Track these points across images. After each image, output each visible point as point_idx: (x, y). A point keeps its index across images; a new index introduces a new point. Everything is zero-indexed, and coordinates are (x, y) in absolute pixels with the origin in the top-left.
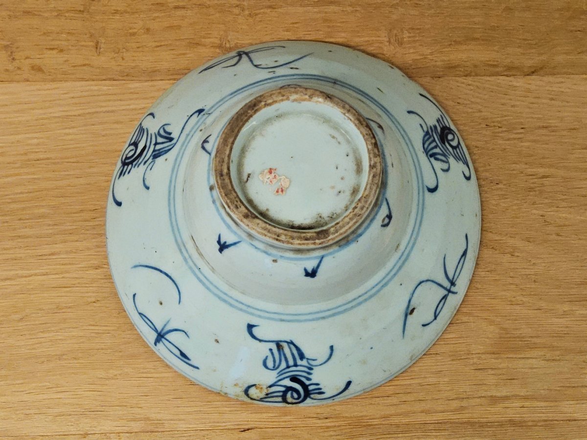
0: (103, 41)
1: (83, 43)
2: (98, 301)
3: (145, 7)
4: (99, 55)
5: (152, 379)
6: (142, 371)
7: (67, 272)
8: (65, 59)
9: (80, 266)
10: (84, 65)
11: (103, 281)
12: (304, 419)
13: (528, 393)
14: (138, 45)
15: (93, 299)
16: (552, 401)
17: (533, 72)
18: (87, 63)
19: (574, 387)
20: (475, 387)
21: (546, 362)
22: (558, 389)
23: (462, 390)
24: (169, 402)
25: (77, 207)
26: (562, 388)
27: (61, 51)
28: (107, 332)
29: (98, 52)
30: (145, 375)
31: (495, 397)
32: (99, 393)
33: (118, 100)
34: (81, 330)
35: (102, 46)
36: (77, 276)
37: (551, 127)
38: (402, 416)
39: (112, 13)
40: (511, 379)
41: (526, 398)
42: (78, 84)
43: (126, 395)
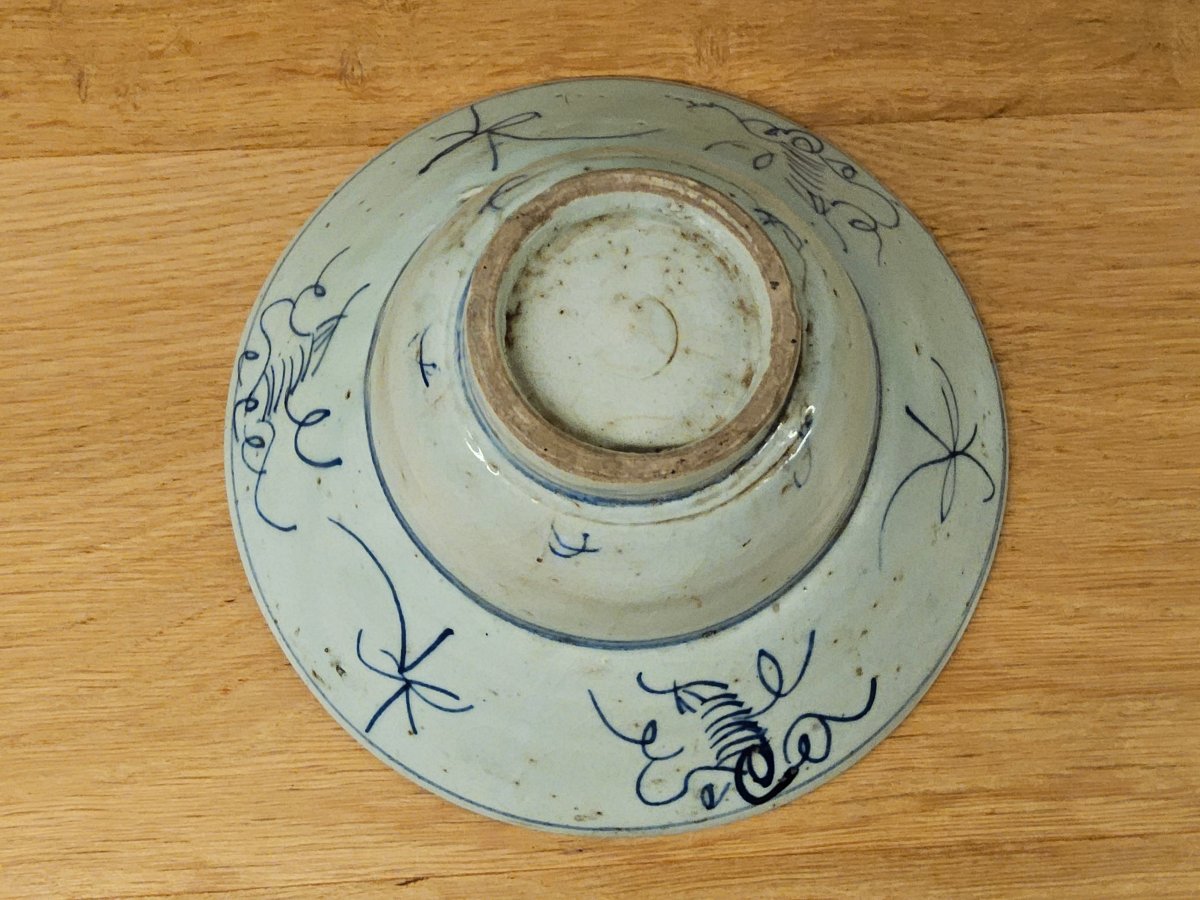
0: (94, 71)
1: (51, 77)
2: (92, 619)
4: (83, 101)
5: (208, 781)
6: (187, 763)
7: (27, 560)
8: (13, 112)
9: (52, 547)
10: (55, 123)
11: (103, 577)
12: (534, 855)
13: (1002, 785)
14: (167, 77)
15: (82, 617)
16: (1053, 799)
17: (1002, 111)
18: (60, 118)
19: (1100, 768)
20: (890, 774)
21: (1039, 718)
22: (1066, 772)
23: (864, 782)
24: (245, 828)
25: (43, 423)
26: (1078, 772)
27: (5, 94)
28: (112, 684)
29: (82, 94)
30: (193, 773)
31: (934, 793)
32: (98, 814)
33: (124, 195)
34: (57, 681)
35: (92, 80)
36: (47, 568)
37: (1042, 223)
38: (739, 841)
39: (112, 12)
40: (967, 756)
41: (997, 794)
42: (43, 162)
43: (155, 816)
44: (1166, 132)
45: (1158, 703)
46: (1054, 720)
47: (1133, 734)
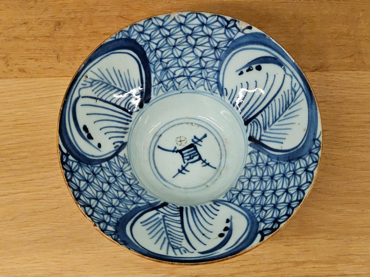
0: (62, 54)
1: (50, 55)
2: (58, 207)
3: (87, 34)
4: (59, 62)
5: (91, 254)
6: (85, 249)
7: (40, 191)
8: (39, 65)
9: (48, 187)
10: (50, 68)
11: (62, 195)
13: (317, 260)
14: (82, 56)
15: (56, 207)
16: (331, 264)
17: (316, 70)
18: (52, 67)
19: (344, 255)
20: (285, 256)
21: (327, 240)
22: (335, 256)
23: (277, 258)
24: (101, 268)
25: (46, 152)
26: (337, 256)
27: (37, 60)
28: (64, 226)
29: (58, 60)
30: (87, 252)
31: (297, 262)
32: (60, 263)
34: (48, 225)
35: (61, 56)
36: (46, 193)
37: (327, 101)
39: (68, 38)
40: (307, 251)
41: (316, 262)
42: (47, 79)
43: (76, 264)
44: (361, 77)
45: (361, 237)
46: (332, 241)
47: (353, 246)
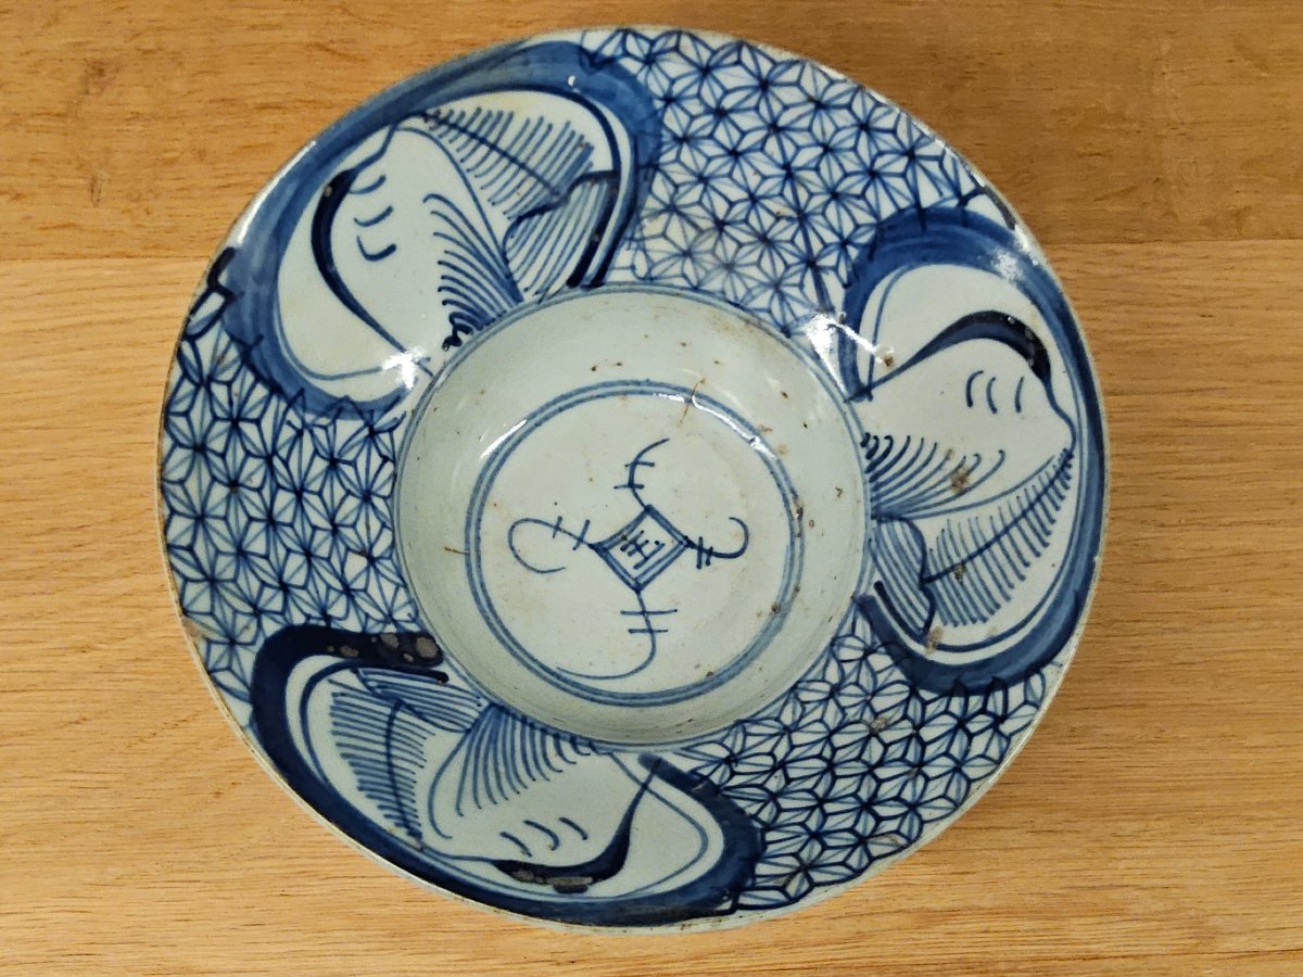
0: (106, 176)
1: (64, 181)
2: (85, 719)
3: (200, 106)
4: (96, 206)
5: (198, 884)
6: (176, 867)
7: (22, 659)
8: (25, 214)
9: (48, 645)
10: (65, 226)
11: (100, 677)
12: (525, 966)
13: (997, 903)
14: (181, 184)
15: (75, 717)
16: (1048, 919)
18: (72, 221)
19: (1094, 888)
20: (885, 890)
21: (1035, 836)
22: (1061, 892)
24: (234, 933)
25: (43, 522)
26: (1070, 891)
27: (17, 197)
28: (103, 785)
29: (95, 198)
30: (183, 876)
31: (929, 910)
32: (82, 916)
33: (134, 298)
34: (46, 781)
35: (105, 186)
36: (42, 667)
38: (733, 955)
39: (128, 120)
40: (963, 873)
41: (993, 913)
42: (54, 264)
43: (143, 919)
44: (1162, 264)
45: (1152, 824)
46: (1050, 839)
47: (1127, 855)
